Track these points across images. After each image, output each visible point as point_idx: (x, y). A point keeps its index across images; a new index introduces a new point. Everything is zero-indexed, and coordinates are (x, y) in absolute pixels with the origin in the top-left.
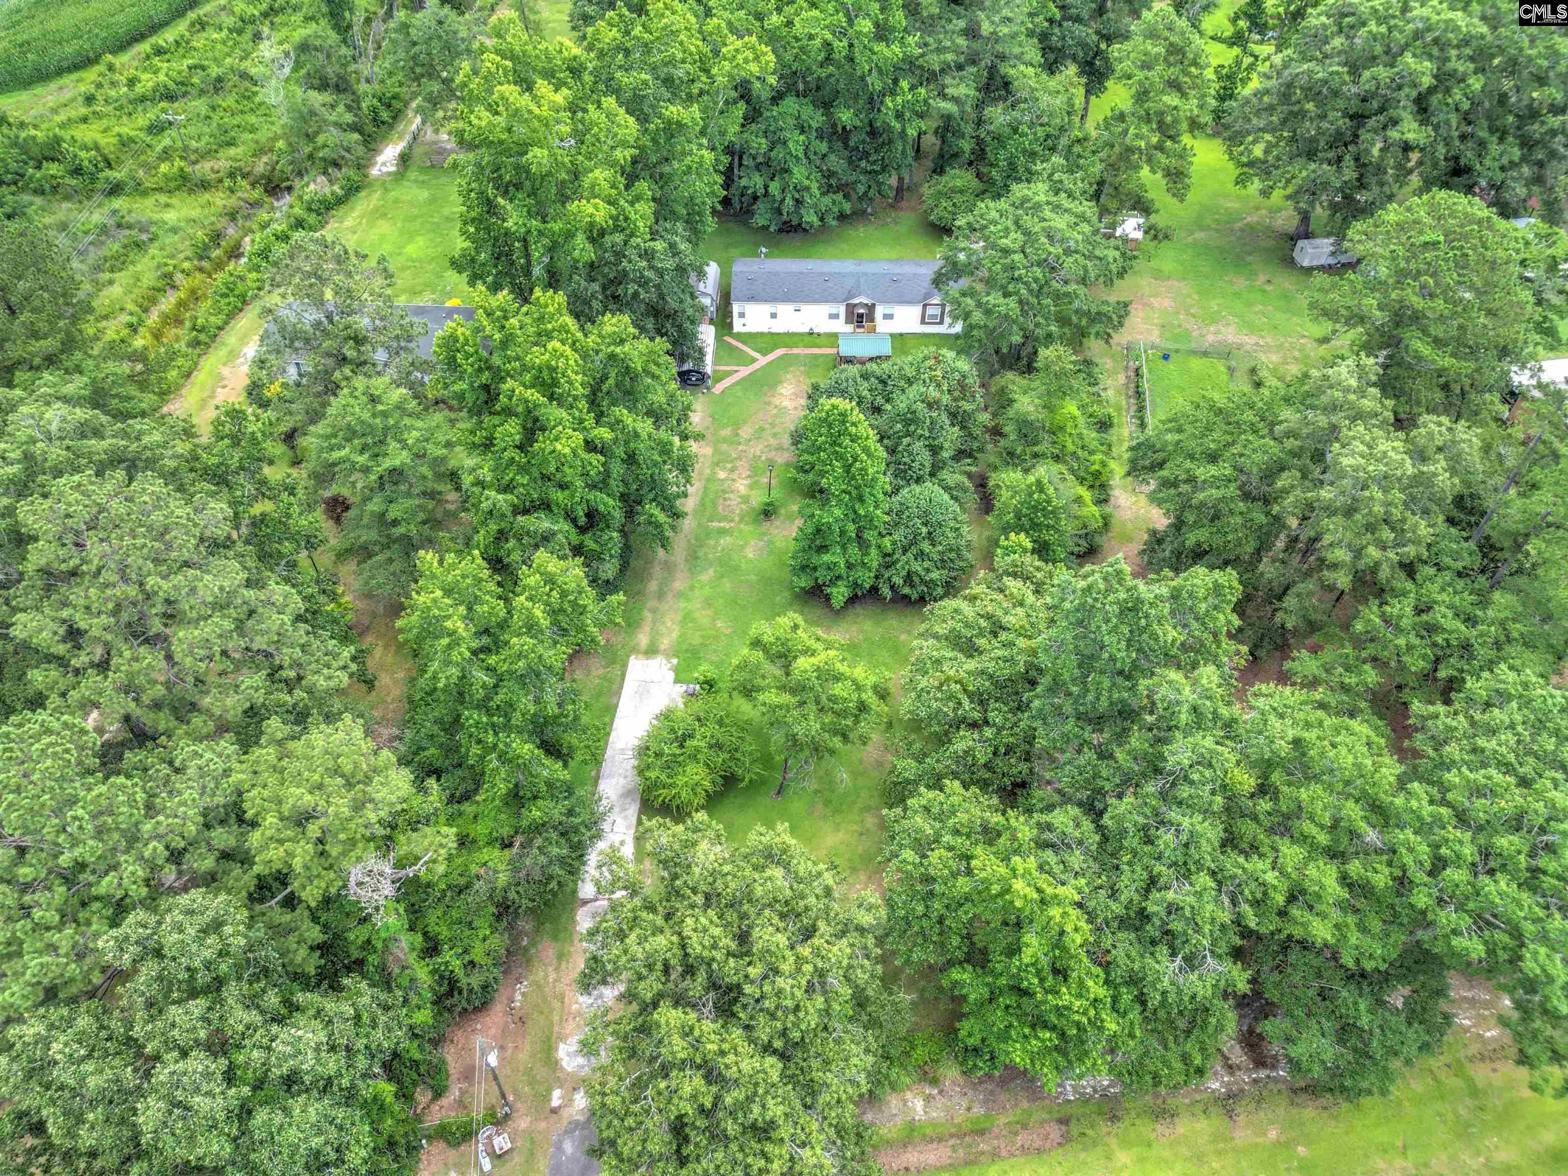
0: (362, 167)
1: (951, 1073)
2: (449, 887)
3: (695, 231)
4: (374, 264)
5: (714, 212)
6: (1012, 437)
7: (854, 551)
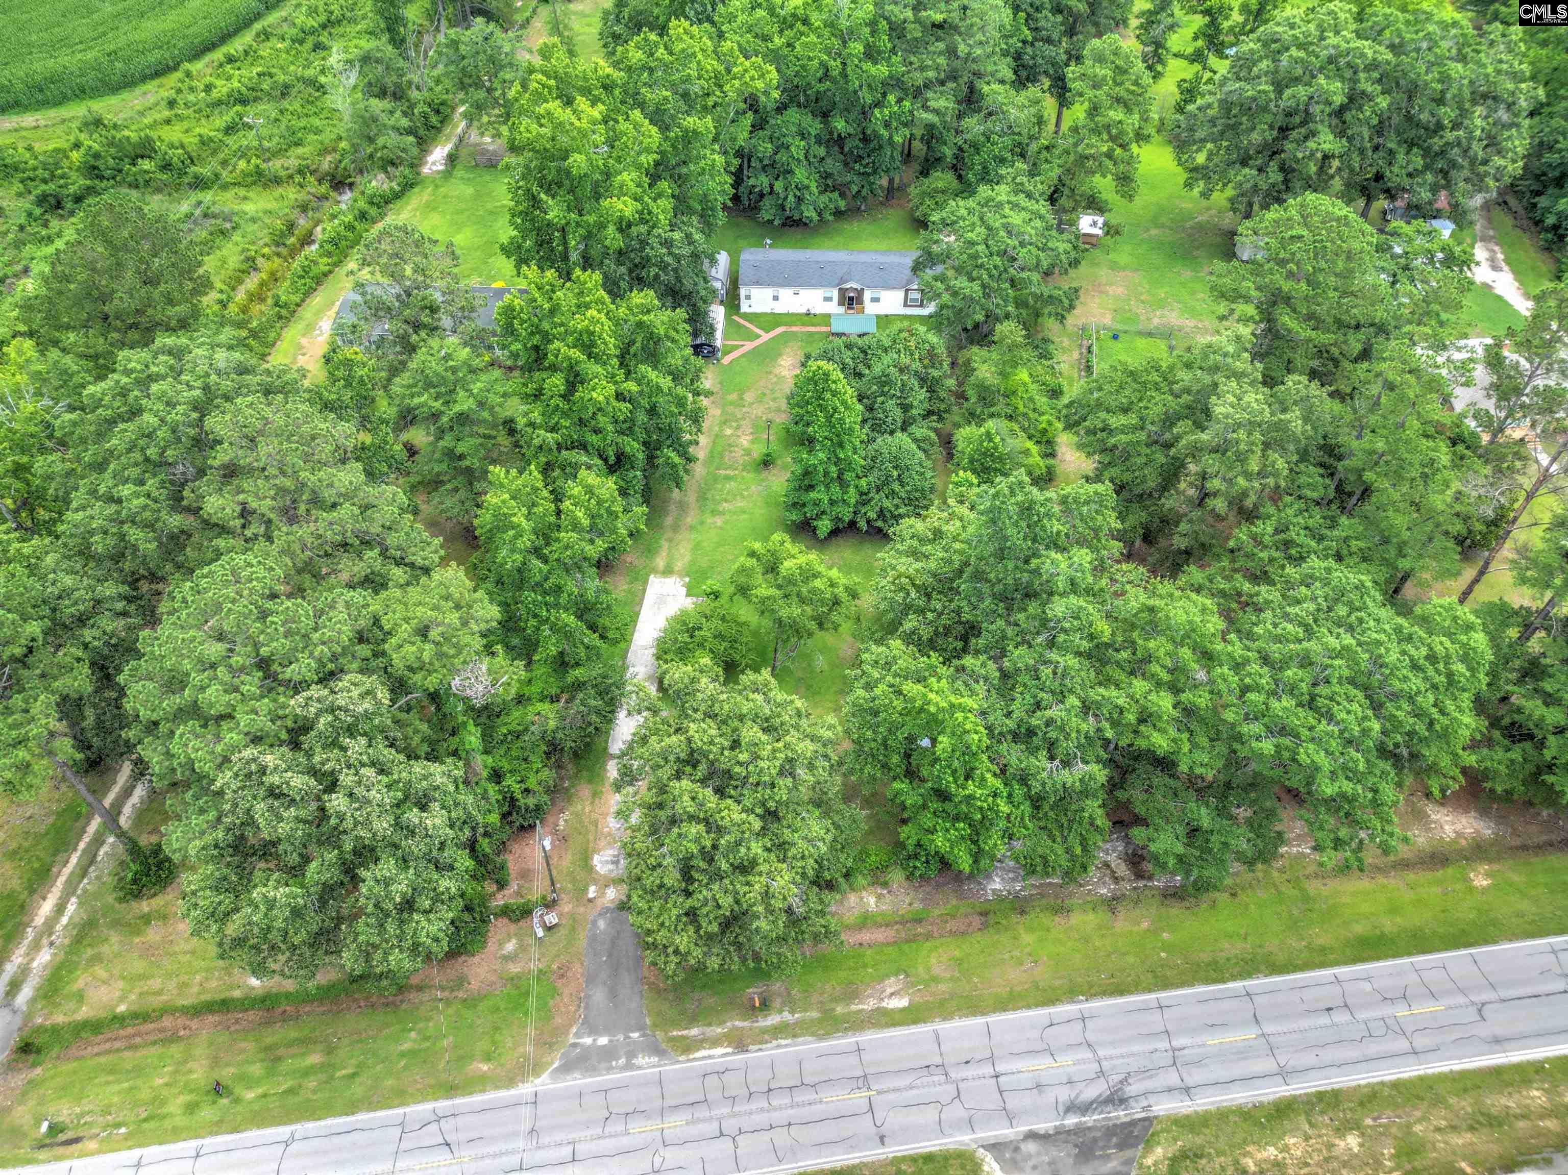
0: (415, 165)
1: (897, 876)
2: (510, 732)
3: (709, 224)
4: (443, 249)
5: (725, 207)
6: (973, 400)
7: (836, 489)
